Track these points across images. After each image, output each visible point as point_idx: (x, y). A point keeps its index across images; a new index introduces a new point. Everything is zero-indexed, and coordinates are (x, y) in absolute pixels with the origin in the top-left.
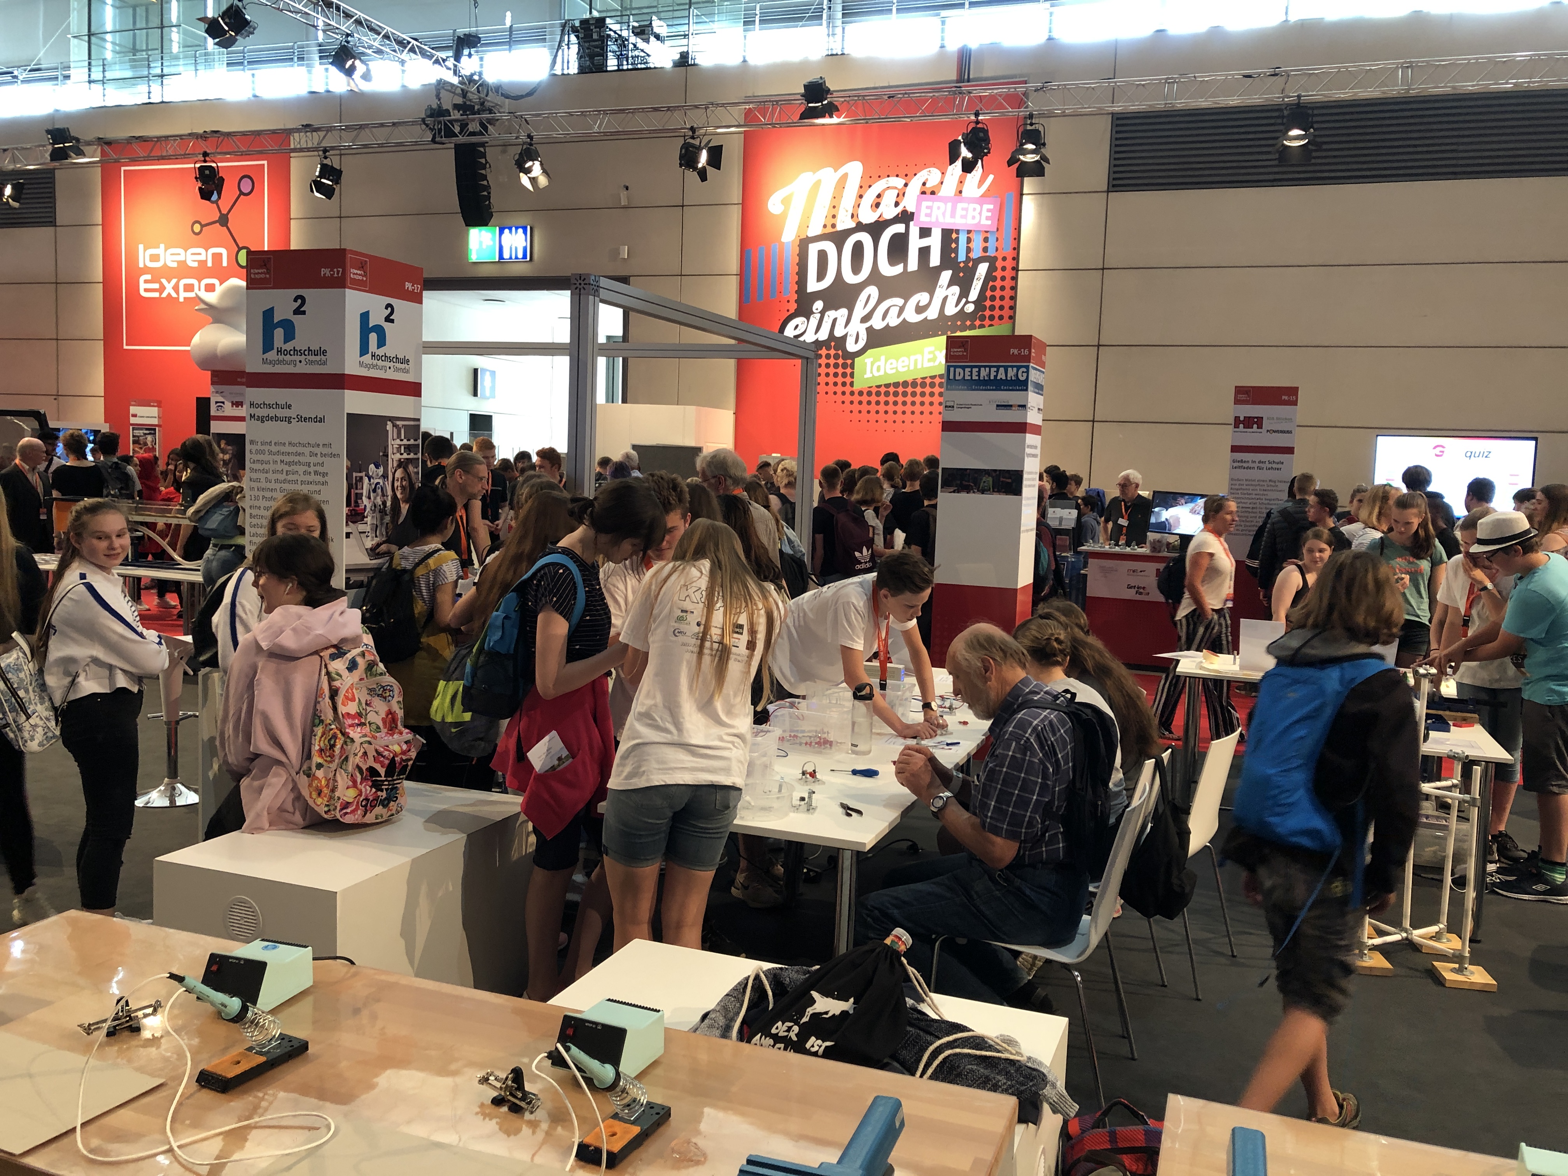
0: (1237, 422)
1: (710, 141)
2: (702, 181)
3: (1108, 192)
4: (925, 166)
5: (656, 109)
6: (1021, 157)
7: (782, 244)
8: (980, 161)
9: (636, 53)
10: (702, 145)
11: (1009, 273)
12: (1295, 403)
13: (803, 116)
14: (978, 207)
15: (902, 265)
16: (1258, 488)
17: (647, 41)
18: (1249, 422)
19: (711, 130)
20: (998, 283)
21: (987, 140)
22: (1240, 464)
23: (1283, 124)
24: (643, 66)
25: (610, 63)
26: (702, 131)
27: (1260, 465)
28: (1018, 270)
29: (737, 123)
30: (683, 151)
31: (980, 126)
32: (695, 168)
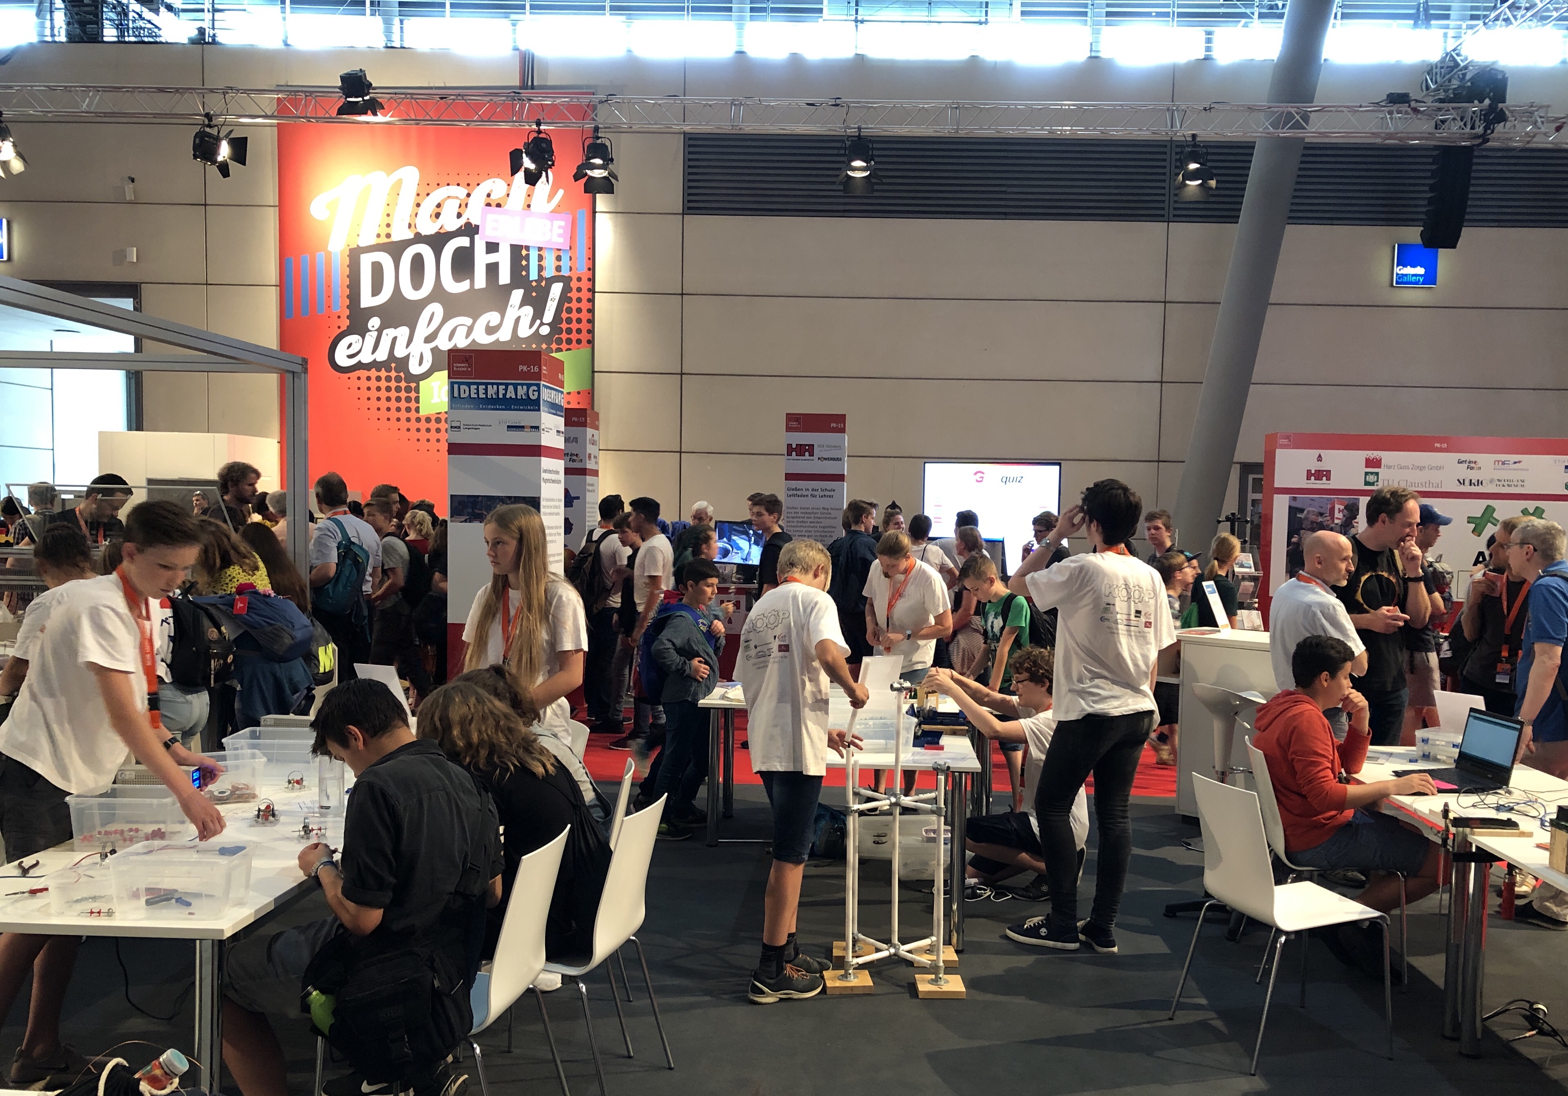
0: (790, 449)
1: (231, 131)
2: (224, 177)
3: (683, 214)
4: (489, 176)
5: (161, 90)
6: (588, 172)
7: (329, 255)
8: (544, 174)
9: (141, 23)
10: (222, 135)
11: (584, 295)
12: (843, 431)
13: (341, 112)
14: (548, 223)
15: (468, 281)
16: (812, 516)
17: (156, 11)
18: (802, 450)
19: (231, 118)
20: (574, 305)
21: (551, 152)
22: (795, 492)
23: (844, 155)
24: (151, 40)
25: (106, 32)
26: (221, 119)
27: (814, 492)
28: (594, 292)
29: (263, 114)
30: (197, 141)
31: (541, 136)
32: (214, 162)
